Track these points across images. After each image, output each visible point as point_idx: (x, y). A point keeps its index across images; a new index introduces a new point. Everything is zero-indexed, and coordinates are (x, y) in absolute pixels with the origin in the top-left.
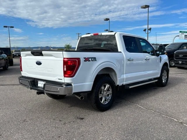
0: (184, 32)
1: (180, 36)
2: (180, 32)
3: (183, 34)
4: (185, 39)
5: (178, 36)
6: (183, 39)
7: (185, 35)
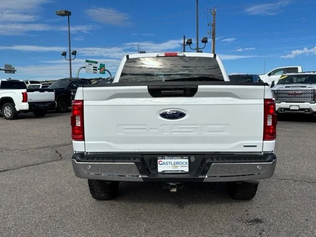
0: (93, 62)
1: (87, 68)
2: (87, 61)
3: (91, 65)
4: (94, 72)
5: (85, 68)
6: (92, 72)
7: (94, 67)
